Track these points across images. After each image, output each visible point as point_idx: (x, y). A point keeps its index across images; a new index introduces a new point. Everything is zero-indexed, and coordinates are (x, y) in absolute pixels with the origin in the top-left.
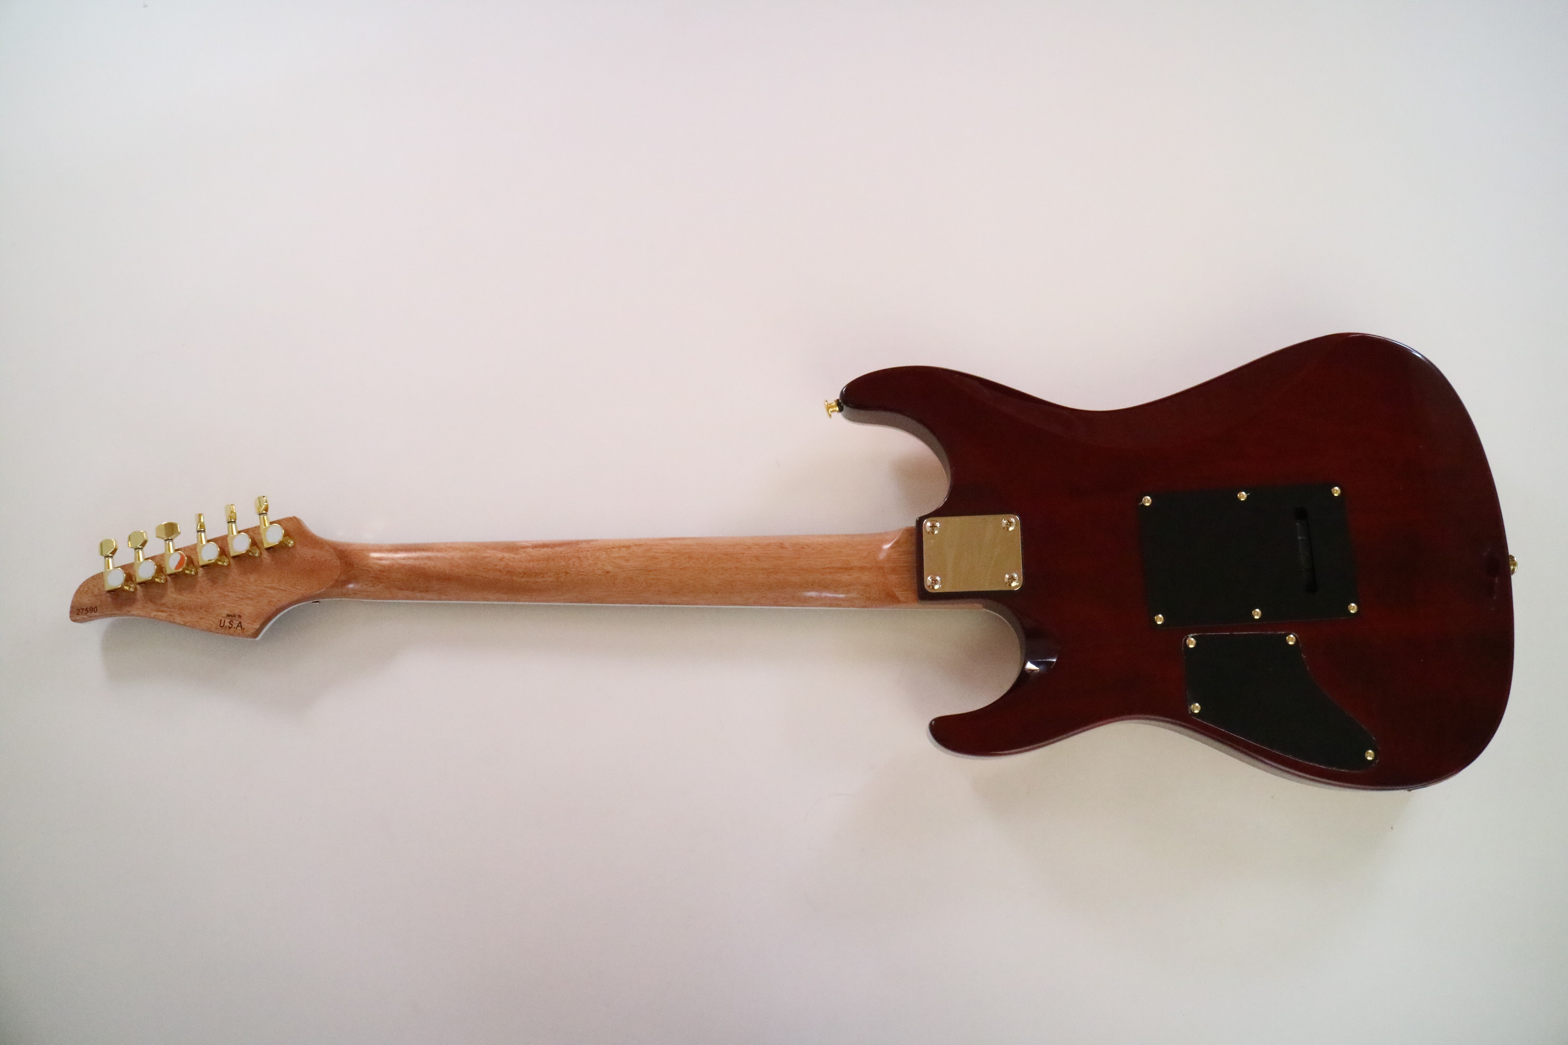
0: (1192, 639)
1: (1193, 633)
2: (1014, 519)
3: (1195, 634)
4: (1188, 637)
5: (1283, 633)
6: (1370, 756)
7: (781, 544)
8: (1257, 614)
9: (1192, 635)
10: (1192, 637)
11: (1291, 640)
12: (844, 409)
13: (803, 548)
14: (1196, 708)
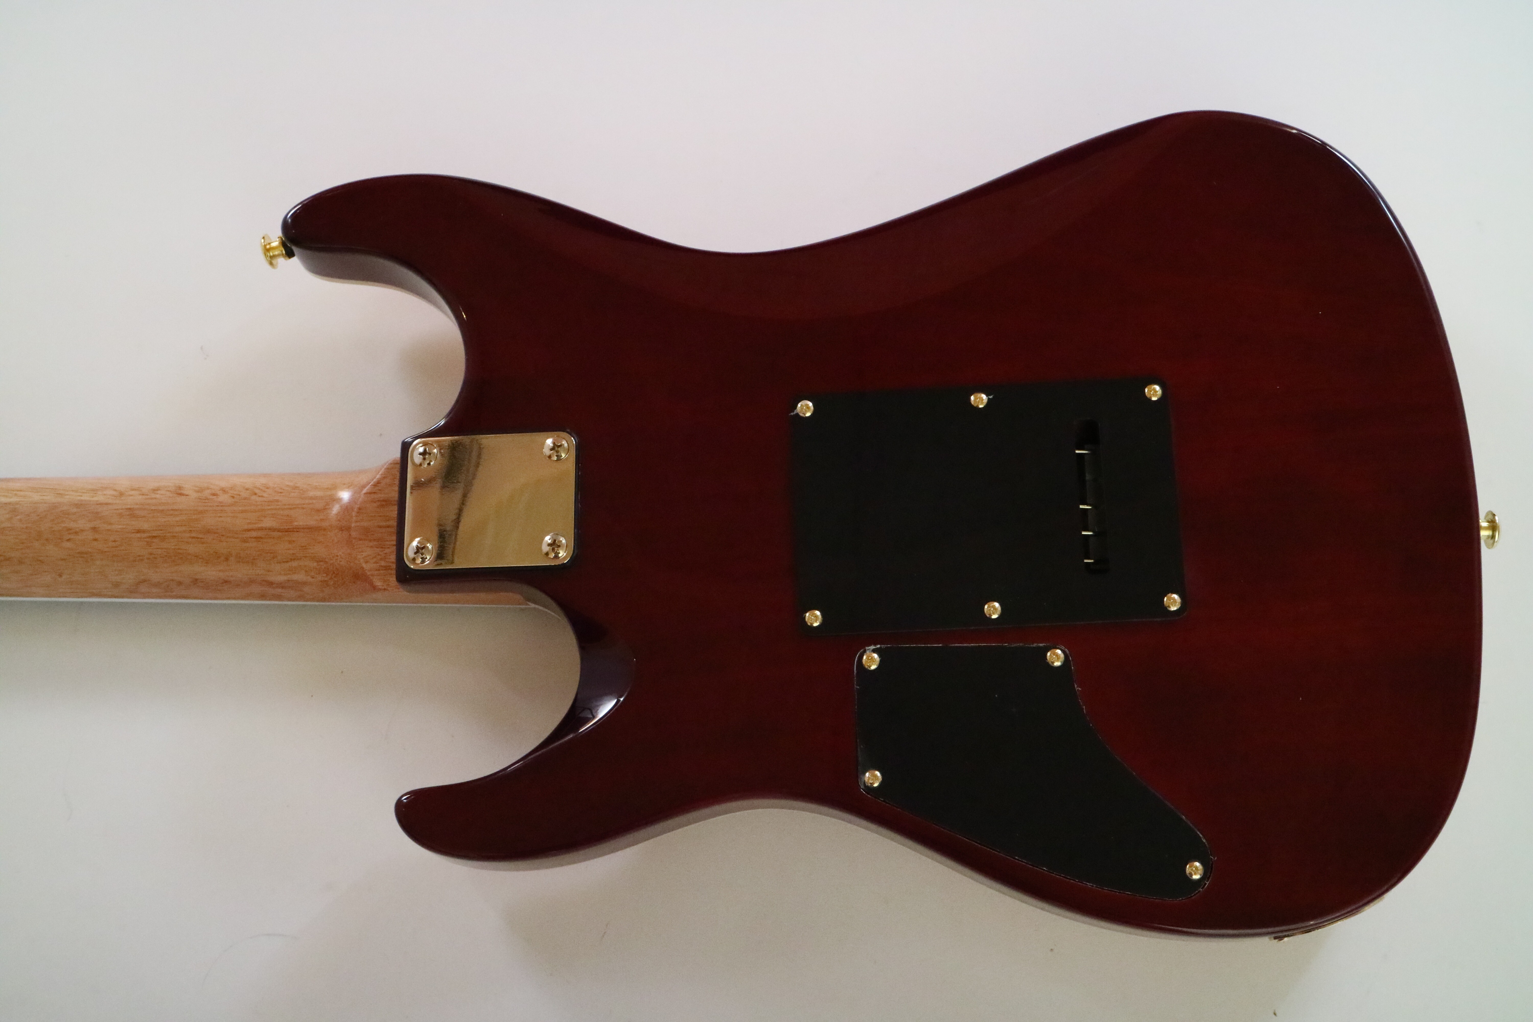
0: (876, 656)
1: (875, 645)
2: (568, 442)
3: (879, 646)
4: (865, 651)
5: (1041, 645)
6: (1195, 870)
7: (180, 488)
8: (994, 610)
9: (872, 647)
10: (874, 651)
11: (1056, 658)
12: (295, 253)
13: (214, 495)
14: (873, 778)
